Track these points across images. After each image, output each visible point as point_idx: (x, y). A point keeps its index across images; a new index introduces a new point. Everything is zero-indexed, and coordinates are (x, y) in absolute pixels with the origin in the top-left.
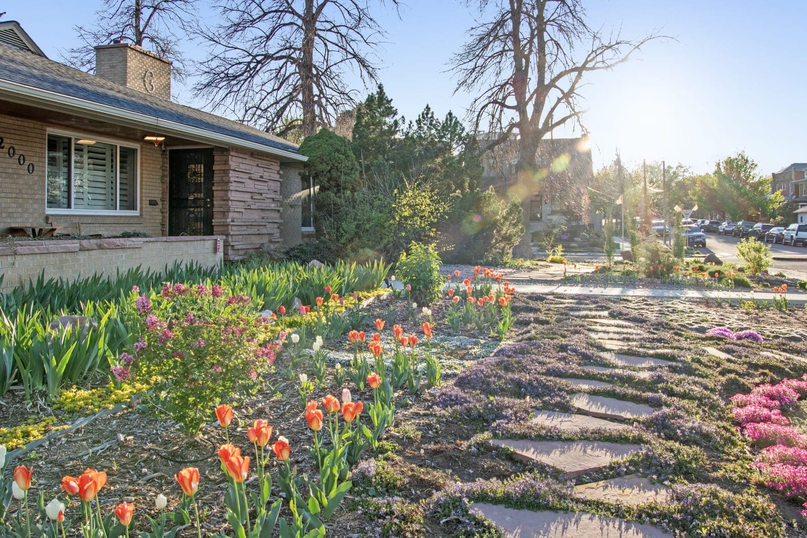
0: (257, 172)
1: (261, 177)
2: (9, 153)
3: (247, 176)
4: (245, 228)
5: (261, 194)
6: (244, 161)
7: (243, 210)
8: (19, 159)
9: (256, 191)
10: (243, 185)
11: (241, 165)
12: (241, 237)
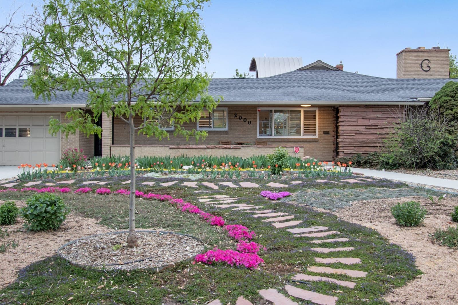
0: (372, 114)
1: (377, 117)
2: (239, 118)
3: (361, 117)
4: (358, 143)
5: (377, 126)
6: (356, 110)
7: (354, 134)
8: (244, 120)
9: (370, 124)
10: (356, 122)
11: (353, 113)
12: (353, 148)
